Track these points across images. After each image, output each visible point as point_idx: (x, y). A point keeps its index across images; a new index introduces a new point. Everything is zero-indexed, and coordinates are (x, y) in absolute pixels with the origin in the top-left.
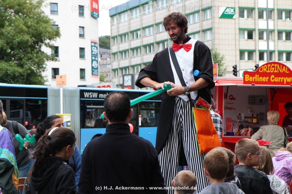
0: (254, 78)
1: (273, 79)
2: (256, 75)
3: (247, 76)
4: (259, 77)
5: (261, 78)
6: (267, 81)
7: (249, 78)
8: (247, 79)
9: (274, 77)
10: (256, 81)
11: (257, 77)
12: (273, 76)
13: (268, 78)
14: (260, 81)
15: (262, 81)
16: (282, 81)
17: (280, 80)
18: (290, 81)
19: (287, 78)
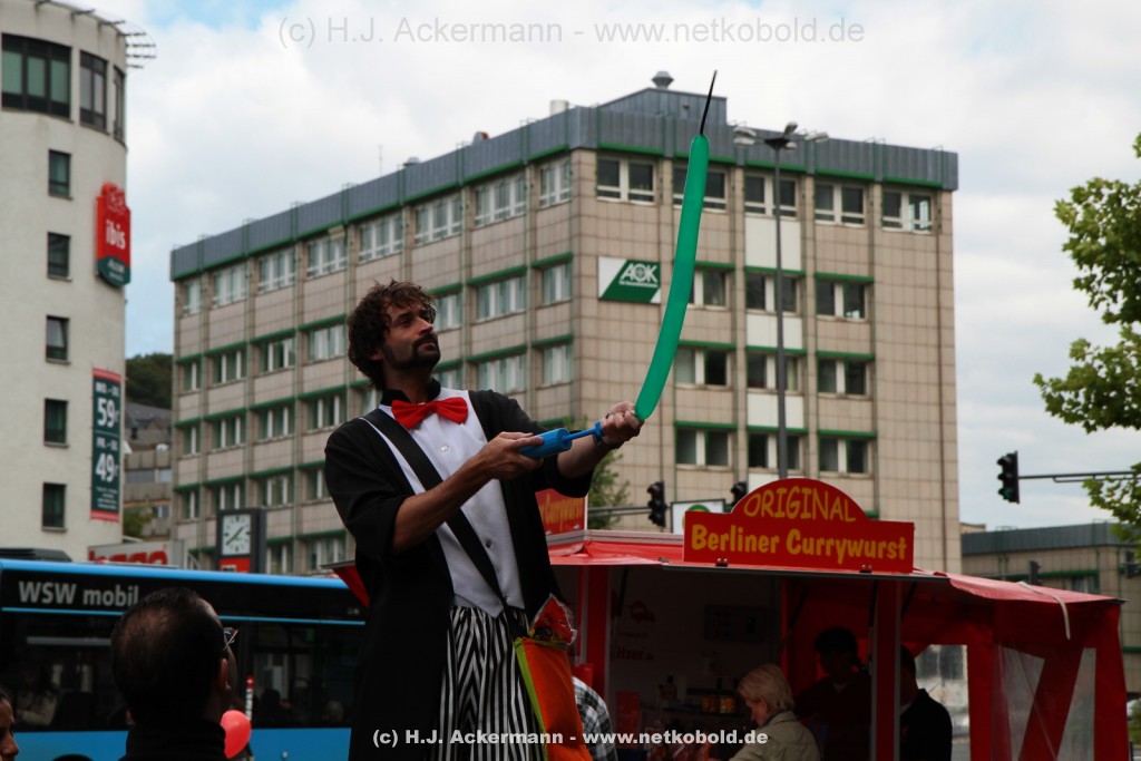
0: (725, 537)
1: (795, 543)
2: (733, 528)
3: (700, 532)
4: (745, 534)
5: (753, 538)
6: (773, 550)
7: (707, 538)
8: (699, 541)
9: (798, 538)
10: (732, 548)
11: (737, 534)
12: (795, 533)
13: (776, 540)
14: (747, 550)
15: (754, 549)
16: (828, 553)
17: (823, 548)
18: (858, 555)
19: (850, 542)
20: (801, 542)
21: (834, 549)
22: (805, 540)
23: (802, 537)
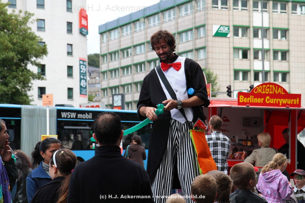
0: (249, 99)
1: (268, 100)
2: (251, 96)
3: (242, 97)
4: (254, 98)
5: (256, 99)
6: (262, 102)
7: (244, 99)
8: (241, 100)
9: (269, 99)
10: (251, 102)
11: (252, 98)
12: (268, 97)
13: (263, 99)
14: (255, 102)
15: (257, 102)
16: (277, 102)
17: (276, 101)
18: (286, 103)
19: (283, 100)
20: (269, 100)
21: (279, 102)
22: (271, 99)
23: (270, 98)
